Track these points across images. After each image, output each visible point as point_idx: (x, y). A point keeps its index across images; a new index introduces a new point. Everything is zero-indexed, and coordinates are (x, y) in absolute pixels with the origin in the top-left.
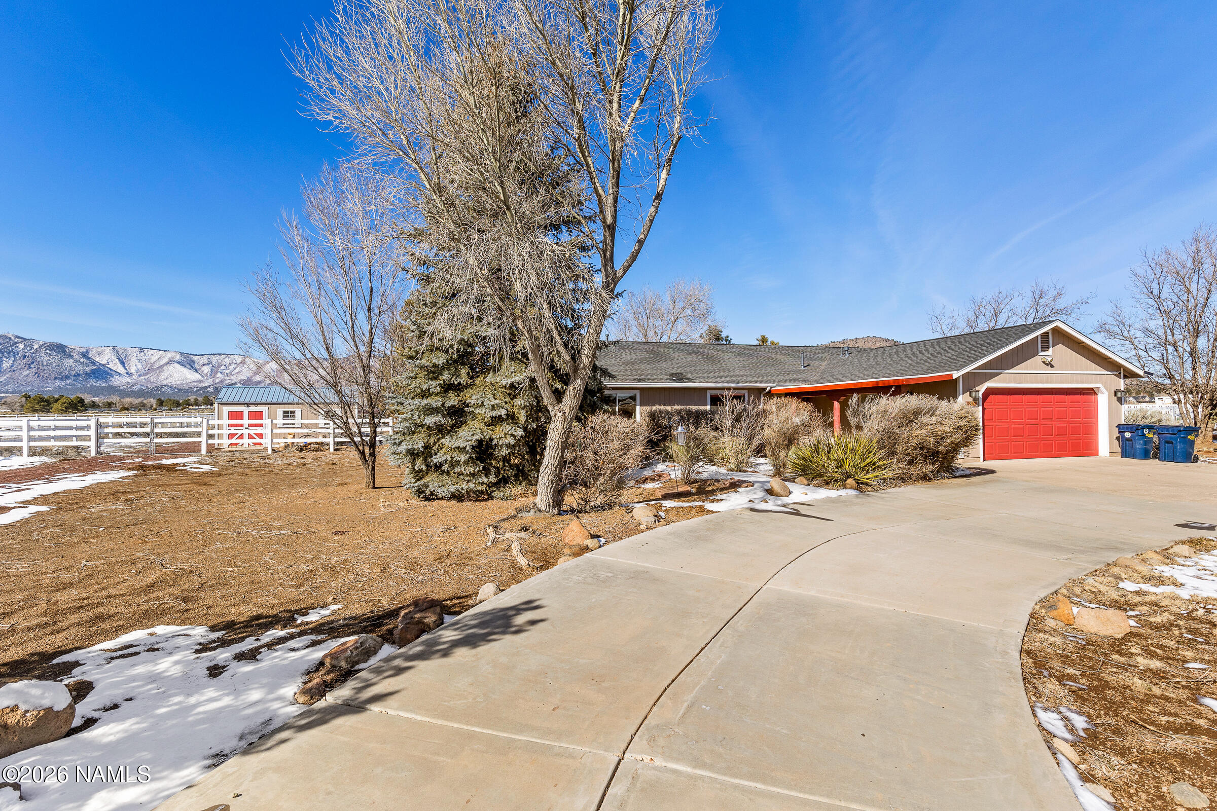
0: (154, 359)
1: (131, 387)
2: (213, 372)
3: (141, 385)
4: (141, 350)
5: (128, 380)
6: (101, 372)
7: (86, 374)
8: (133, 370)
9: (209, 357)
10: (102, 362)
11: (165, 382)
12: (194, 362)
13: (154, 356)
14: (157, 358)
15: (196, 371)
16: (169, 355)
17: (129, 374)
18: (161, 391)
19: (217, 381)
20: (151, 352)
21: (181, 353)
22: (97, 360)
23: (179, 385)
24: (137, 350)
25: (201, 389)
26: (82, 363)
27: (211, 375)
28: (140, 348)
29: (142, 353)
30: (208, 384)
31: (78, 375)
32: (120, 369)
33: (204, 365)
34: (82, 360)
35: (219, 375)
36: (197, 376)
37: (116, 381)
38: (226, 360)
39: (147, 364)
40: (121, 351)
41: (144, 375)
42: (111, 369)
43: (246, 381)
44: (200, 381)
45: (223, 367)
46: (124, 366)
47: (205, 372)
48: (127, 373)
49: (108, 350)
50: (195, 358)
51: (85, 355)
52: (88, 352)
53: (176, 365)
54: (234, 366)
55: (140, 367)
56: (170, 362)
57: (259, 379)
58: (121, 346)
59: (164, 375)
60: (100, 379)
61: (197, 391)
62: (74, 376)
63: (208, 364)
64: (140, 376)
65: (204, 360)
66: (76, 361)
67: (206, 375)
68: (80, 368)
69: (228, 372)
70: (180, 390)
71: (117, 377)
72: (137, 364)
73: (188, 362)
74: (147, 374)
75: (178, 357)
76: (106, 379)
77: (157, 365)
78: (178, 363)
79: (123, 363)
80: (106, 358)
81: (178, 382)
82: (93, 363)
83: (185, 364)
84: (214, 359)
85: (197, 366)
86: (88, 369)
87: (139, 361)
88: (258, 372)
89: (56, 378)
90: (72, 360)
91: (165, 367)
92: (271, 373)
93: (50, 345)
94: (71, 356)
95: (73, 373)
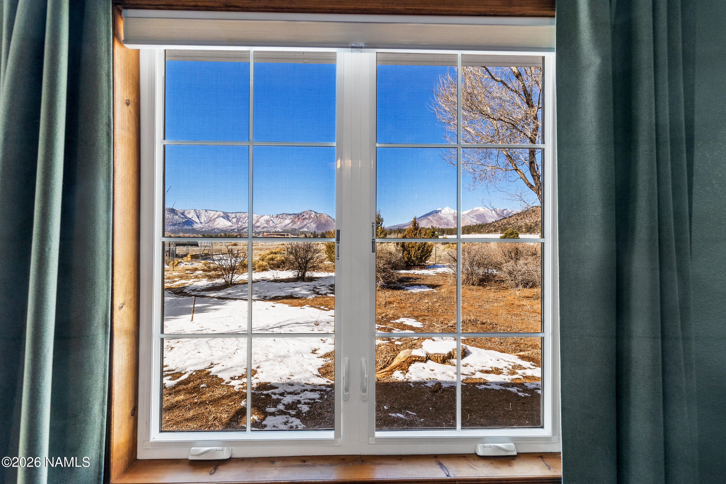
0: (212, 215)
1: (201, 229)
2: (238, 222)
3: (206, 228)
4: (206, 211)
5: (200, 226)
6: (189, 222)
7: (183, 222)
8: (202, 221)
9: (235, 214)
10: (190, 217)
11: (216, 227)
12: (229, 217)
14: (213, 215)
15: (230, 221)
16: (218, 213)
17: (201, 223)
18: (214, 231)
19: (239, 226)
20: (210, 212)
21: (223, 212)
22: (188, 216)
23: (222, 228)
24: (204, 211)
25: (232, 230)
26: (182, 218)
27: (236, 223)
28: (206, 210)
29: (207, 213)
30: (235, 228)
31: (180, 223)
32: (197, 221)
33: (233, 218)
34: (181, 216)
35: (240, 223)
37: (197, 226)
38: (243, 215)
39: (209, 218)
40: (198, 212)
41: (207, 223)
42: (193, 221)
44: (231, 226)
45: (242, 219)
46: (199, 219)
47: (234, 222)
48: (200, 222)
49: (192, 211)
50: (229, 214)
51: (183, 214)
52: (184, 212)
53: (221, 218)
55: (205, 219)
56: (219, 217)
57: (258, 225)
58: (198, 209)
59: (216, 223)
60: (189, 225)
62: (179, 224)
64: (205, 224)
65: (233, 215)
66: (179, 217)
67: (234, 223)
68: (181, 220)
69: (244, 221)
70: (222, 230)
71: (196, 224)
72: (205, 218)
73: (226, 217)
74: (208, 223)
75: (222, 214)
76: (191, 225)
77: (213, 218)
78: (222, 217)
79: (198, 217)
80: (191, 215)
81: (222, 227)
82: (186, 217)
84: (238, 215)
85: (230, 219)
86: (184, 220)
87: (205, 216)
88: (258, 221)
89: (171, 225)
90: (177, 216)
91: (216, 219)
92: (263, 222)
93: (169, 209)
94: (177, 214)
95: (178, 222)
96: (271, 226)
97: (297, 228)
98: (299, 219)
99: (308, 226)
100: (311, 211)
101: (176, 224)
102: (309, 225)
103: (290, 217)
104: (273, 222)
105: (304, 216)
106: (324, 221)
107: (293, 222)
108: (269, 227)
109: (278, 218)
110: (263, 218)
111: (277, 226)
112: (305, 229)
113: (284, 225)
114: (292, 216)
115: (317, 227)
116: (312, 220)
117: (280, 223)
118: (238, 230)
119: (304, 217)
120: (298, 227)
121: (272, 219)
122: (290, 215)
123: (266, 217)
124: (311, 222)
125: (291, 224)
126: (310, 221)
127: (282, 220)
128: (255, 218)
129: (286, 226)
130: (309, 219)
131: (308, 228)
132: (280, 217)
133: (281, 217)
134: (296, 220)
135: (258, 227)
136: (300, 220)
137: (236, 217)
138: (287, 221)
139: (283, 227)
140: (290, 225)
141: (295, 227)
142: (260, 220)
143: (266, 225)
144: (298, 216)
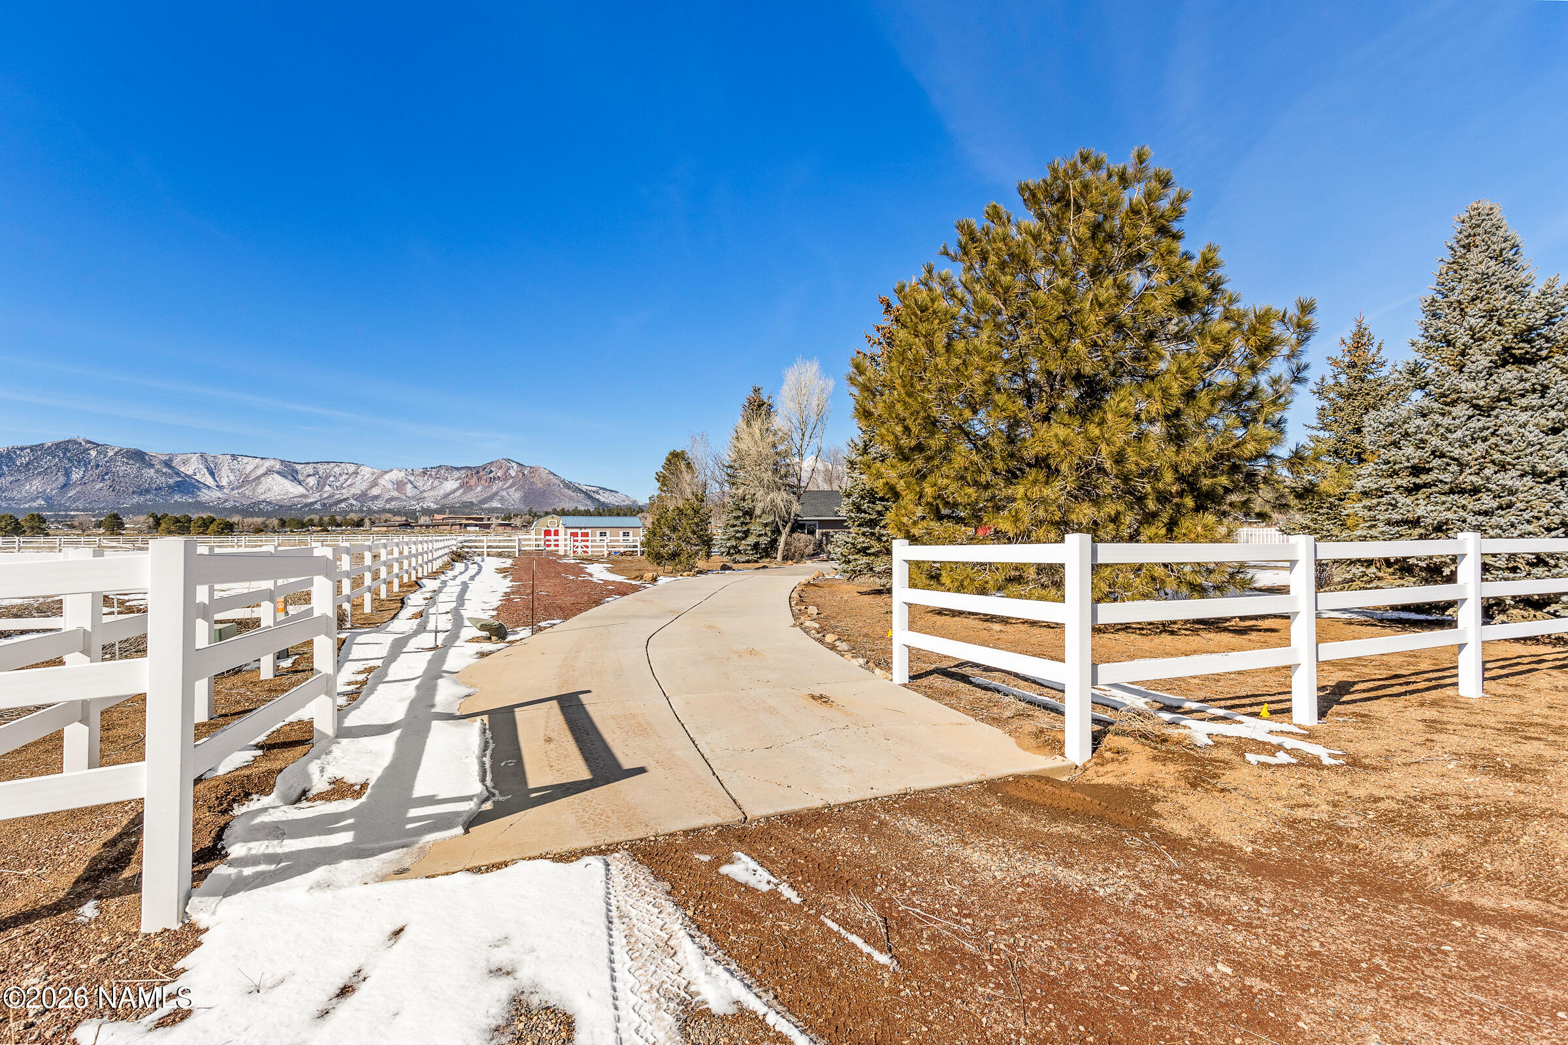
0: (249, 468)
1: (222, 503)
2: (321, 485)
3: (235, 501)
4: (234, 457)
5: (219, 494)
6: (187, 485)
7: (169, 487)
8: (224, 482)
9: (315, 465)
10: (188, 473)
11: (262, 497)
12: (297, 473)
13: (249, 465)
14: (252, 467)
15: (300, 484)
16: (267, 464)
17: (220, 487)
18: (260, 509)
19: (325, 495)
20: (246, 460)
21: (282, 461)
22: (182, 469)
23: (279, 500)
24: (229, 457)
25: (306, 505)
26: (164, 474)
27: (317, 488)
28: (233, 455)
29: (235, 462)
30: (314, 500)
31: (159, 489)
32: (209, 481)
33: (309, 476)
34: (164, 470)
35: (327, 488)
36: (300, 490)
37: (205, 496)
38: (336, 469)
39: (241, 475)
40: (211, 459)
41: (238, 488)
42: (198, 482)
43: (361, 496)
44: (305, 496)
45: (332, 479)
46: (214, 478)
47: (311, 485)
48: (217, 486)
49: (194, 458)
50: (298, 467)
51: (168, 464)
52: (171, 460)
53: (276, 475)
54: (345, 477)
55: (232, 478)
56: (269, 472)
58: (210, 452)
59: (261, 489)
60: (186, 494)
61: (301, 508)
62: (156, 489)
63: (314, 475)
64: (233, 489)
65: (309, 469)
66: (157, 471)
67: (312, 488)
68: (162, 480)
69: (338, 484)
70: (281, 507)
71: (206, 491)
72: (230, 474)
73: (290, 472)
74: (241, 487)
75: (278, 466)
76: (192, 493)
77: (253, 476)
78: (278, 473)
79: (212, 474)
80: (192, 467)
81: (278, 497)
82: (178, 474)
83: (286, 474)
84: (321, 469)
85: (300, 477)
86: (171, 481)
87: (232, 471)
88: (374, 484)
89: (134, 492)
90: (152, 470)
91: (263, 479)
92: (390, 486)
93: (127, 452)
94: (151, 466)
95: (154, 486)
96: (409, 495)
97: (474, 500)
98: (479, 479)
99: (502, 497)
100: (508, 460)
101: (147, 491)
102: (504, 493)
103: (456, 474)
104: (415, 487)
105: (491, 472)
106: (539, 485)
107: (465, 486)
108: (404, 497)
109: (426, 477)
110: (387, 477)
111: (425, 495)
112: (495, 504)
113: (442, 492)
114: (463, 472)
115: (525, 499)
116: (511, 481)
117: (433, 488)
118: (324, 505)
119: (491, 475)
120: (479, 499)
121: (412, 478)
122: (457, 469)
123: (397, 475)
124: (509, 488)
125: (461, 491)
126: (508, 485)
127: (436, 483)
128: (368, 476)
129: (447, 496)
130: (506, 480)
131: (502, 500)
132: (431, 475)
133: (433, 473)
134: (473, 482)
135: (376, 497)
136: (483, 482)
137: (316, 473)
138: (450, 485)
139: (439, 498)
140: (458, 494)
141: (471, 497)
142: (382, 481)
143: (396, 494)
144: (478, 472)
